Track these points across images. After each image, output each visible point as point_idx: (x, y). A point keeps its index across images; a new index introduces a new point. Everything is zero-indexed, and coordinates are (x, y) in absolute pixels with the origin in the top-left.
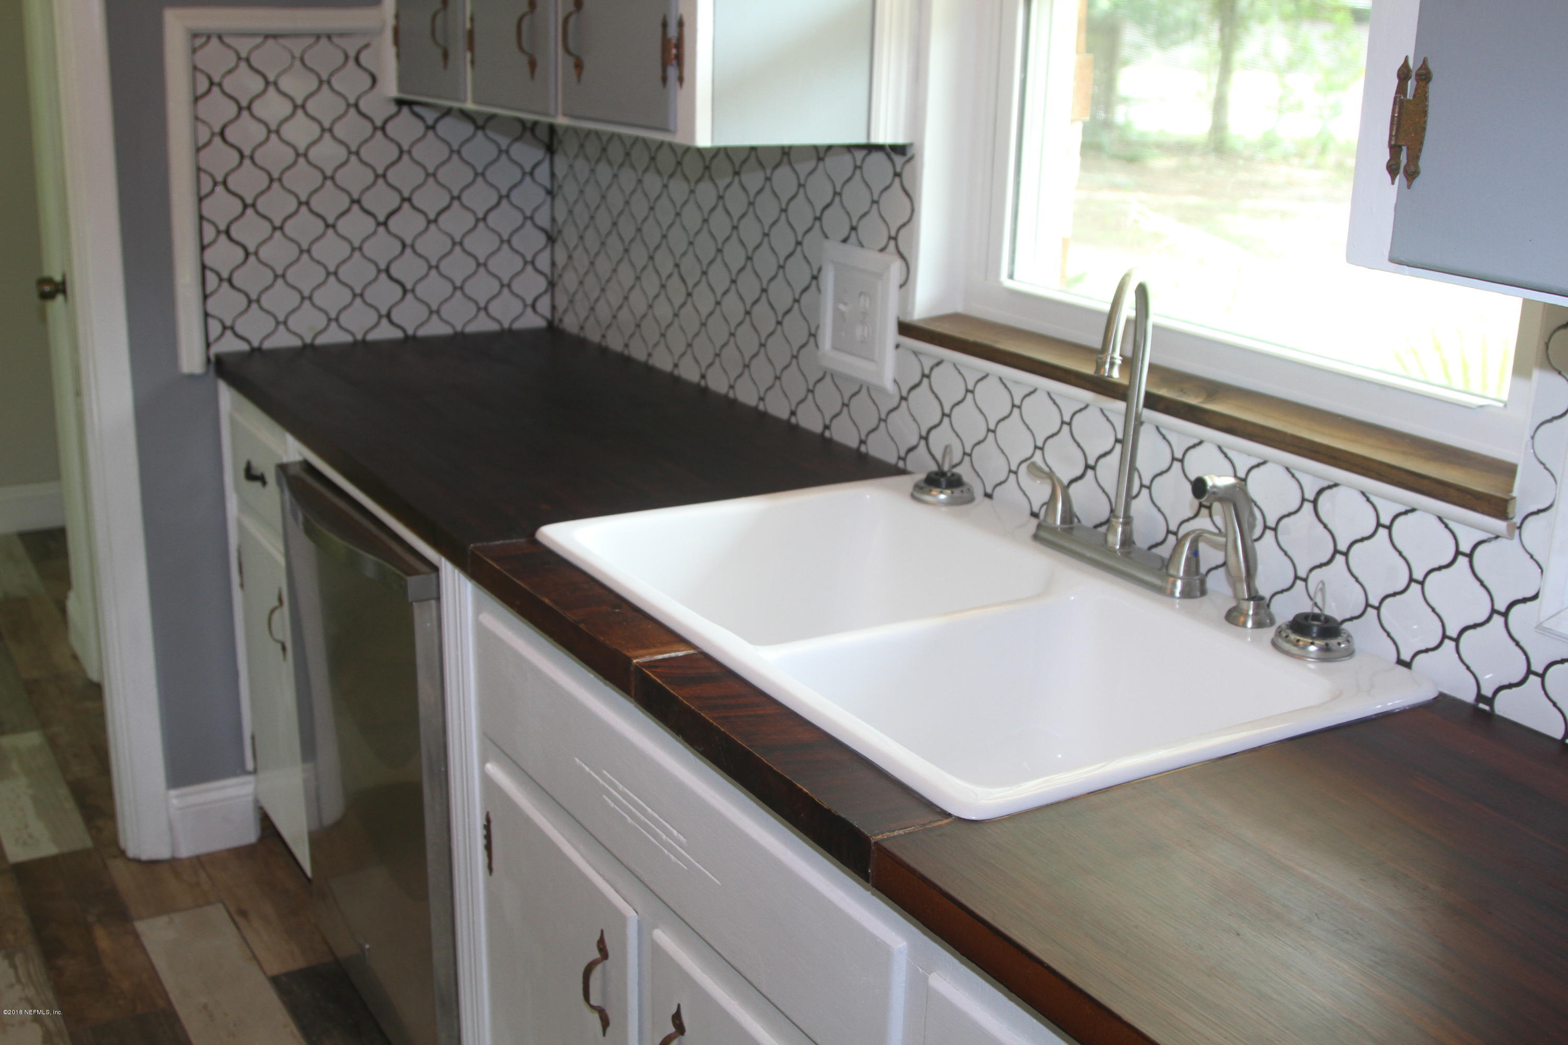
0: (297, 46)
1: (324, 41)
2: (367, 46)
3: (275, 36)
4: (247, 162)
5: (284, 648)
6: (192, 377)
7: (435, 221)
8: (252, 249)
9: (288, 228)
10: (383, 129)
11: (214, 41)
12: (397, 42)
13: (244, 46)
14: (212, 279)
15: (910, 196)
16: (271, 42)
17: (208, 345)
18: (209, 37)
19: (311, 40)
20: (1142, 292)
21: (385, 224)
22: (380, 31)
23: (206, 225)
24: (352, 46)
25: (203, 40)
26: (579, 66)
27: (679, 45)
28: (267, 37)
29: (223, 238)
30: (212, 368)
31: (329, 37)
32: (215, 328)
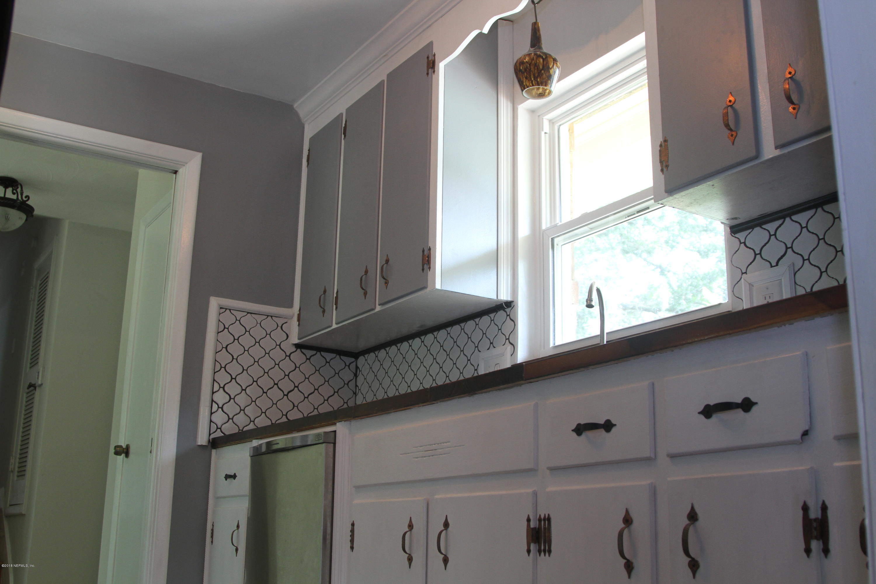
0: (259, 318)
1: (269, 318)
2: (286, 323)
3: (251, 313)
4: (235, 360)
5: (237, 550)
6: (201, 446)
7: (307, 398)
8: (232, 397)
9: (248, 390)
10: (289, 356)
11: (228, 311)
12: (299, 320)
13: (239, 315)
14: (215, 407)
15: (514, 322)
16: (249, 315)
17: (210, 435)
18: (226, 309)
19: (265, 317)
20: (598, 291)
21: (287, 395)
22: (292, 317)
23: (215, 384)
24: (280, 322)
25: (224, 310)
26: (387, 283)
27: (429, 257)
28: (248, 313)
29: (221, 389)
30: (210, 444)
31: (272, 317)
32: (214, 427)
